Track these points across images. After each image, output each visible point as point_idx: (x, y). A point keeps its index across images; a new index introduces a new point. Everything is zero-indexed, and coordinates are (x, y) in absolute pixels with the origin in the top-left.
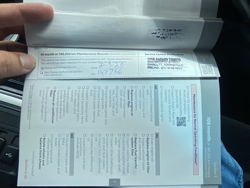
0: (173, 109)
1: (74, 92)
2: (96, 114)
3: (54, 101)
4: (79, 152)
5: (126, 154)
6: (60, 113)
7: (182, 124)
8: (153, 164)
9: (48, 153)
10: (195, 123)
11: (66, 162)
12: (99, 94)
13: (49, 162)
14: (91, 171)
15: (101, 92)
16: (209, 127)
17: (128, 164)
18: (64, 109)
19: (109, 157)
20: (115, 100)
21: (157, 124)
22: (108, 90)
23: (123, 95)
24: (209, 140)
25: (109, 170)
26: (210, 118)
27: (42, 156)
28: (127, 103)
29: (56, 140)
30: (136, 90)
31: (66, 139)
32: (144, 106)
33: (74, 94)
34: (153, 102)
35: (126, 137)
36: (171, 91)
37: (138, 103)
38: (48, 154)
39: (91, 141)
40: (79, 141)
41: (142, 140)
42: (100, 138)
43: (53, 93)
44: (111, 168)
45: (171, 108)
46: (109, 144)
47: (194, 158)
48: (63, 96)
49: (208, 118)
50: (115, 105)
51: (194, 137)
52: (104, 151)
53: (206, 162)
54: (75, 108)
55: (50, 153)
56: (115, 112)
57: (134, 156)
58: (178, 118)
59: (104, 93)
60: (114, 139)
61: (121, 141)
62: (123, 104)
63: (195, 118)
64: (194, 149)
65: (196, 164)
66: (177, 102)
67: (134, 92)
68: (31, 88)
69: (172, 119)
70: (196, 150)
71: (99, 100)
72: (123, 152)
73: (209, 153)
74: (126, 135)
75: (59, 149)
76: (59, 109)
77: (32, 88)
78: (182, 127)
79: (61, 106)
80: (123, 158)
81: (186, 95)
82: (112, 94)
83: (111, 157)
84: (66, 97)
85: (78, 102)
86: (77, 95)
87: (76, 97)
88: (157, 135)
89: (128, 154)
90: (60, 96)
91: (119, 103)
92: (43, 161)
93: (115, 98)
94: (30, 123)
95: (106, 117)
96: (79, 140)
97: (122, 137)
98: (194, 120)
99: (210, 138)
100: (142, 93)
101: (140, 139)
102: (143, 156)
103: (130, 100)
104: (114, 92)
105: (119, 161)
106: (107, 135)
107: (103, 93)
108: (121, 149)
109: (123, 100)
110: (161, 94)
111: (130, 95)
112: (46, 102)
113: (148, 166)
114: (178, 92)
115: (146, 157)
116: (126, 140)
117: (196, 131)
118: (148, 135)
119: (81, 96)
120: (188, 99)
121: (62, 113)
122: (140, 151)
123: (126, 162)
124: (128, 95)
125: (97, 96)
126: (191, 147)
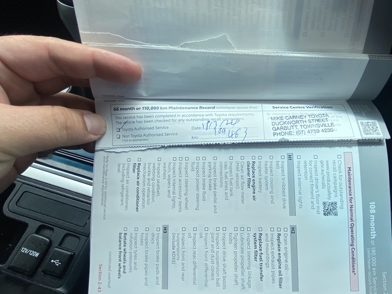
0: (317, 190)
1: (167, 165)
2: (201, 198)
3: (138, 178)
4: (176, 255)
5: (246, 258)
6: (148, 196)
7: (331, 213)
8: (287, 274)
9: (131, 255)
10: (351, 211)
11: (157, 269)
12: (203, 168)
13: (133, 268)
14: (194, 283)
15: (207, 165)
16: (372, 217)
17: (249, 273)
18: (153, 190)
19: (221, 262)
20: (229, 177)
21: (293, 212)
22: (218, 162)
23: (240, 169)
24: (374, 236)
25: (221, 282)
26: (374, 203)
27: (122, 259)
28: (246, 181)
29: (142, 236)
30: (260, 163)
31: (156, 236)
32: (272, 186)
33: (167, 169)
34: (287, 179)
35: (246, 232)
36: (313, 164)
37: (263, 181)
38: (131, 257)
39: (193, 237)
40: (176, 239)
41: (269, 236)
42: (206, 234)
43: (137, 167)
44: (224, 279)
45: (314, 188)
46: (221, 242)
47: (351, 265)
48: (151, 172)
49: (370, 203)
50: (229, 184)
51: (350, 232)
52: (212, 253)
53: (369, 270)
54: (169, 189)
55: (133, 255)
56: (229, 194)
57: (258, 262)
58: (324, 203)
59: (212, 167)
60: (227, 236)
61: (239, 237)
62: (240, 183)
63: (351, 204)
64: (351, 251)
65: (355, 274)
66: (323, 178)
67: (256, 165)
68: (104, 160)
69: (316, 205)
70: (353, 252)
71: (204, 178)
72: (242, 255)
73: (373, 256)
74: (246, 229)
75: (147, 249)
76: (146, 191)
77: (106, 160)
78: (331, 217)
79: (149, 186)
80: (242, 263)
81: (337, 169)
82: (223, 168)
83: (224, 263)
84: (156, 174)
85: (174, 180)
86: (171, 170)
87: (170, 173)
88: (293, 230)
89: (249, 259)
90: (147, 171)
91: (234, 182)
92: (124, 266)
93: (228, 175)
94: (105, 211)
95: (215, 202)
96: (176, 236)
97: (239, 232)
98: (349, 206)
99: (375, 234)
100: (268, 166)
101: (267, 235)
102: (273, 261)
103: (251, 177)
104: (226, 165)
105: (236, 269)
106: (218, 229)
107: (210, 166)
108: (239, 250)
109: (240, 177)
110: (298, 167)
111: (251, 169)
112: (127, 181)
113: (280, 277)
114: (325, 163)
115: (276, 263)
116: (245, 236)
117: (352, 222)
118: (279, 229)
119: (177, 171)
120: (340, 174)
121: (151, 197)
122: (267, 254)
123: (247, 271)
124: (248, 169)
125: (201, 170)
126: (346, 247)
